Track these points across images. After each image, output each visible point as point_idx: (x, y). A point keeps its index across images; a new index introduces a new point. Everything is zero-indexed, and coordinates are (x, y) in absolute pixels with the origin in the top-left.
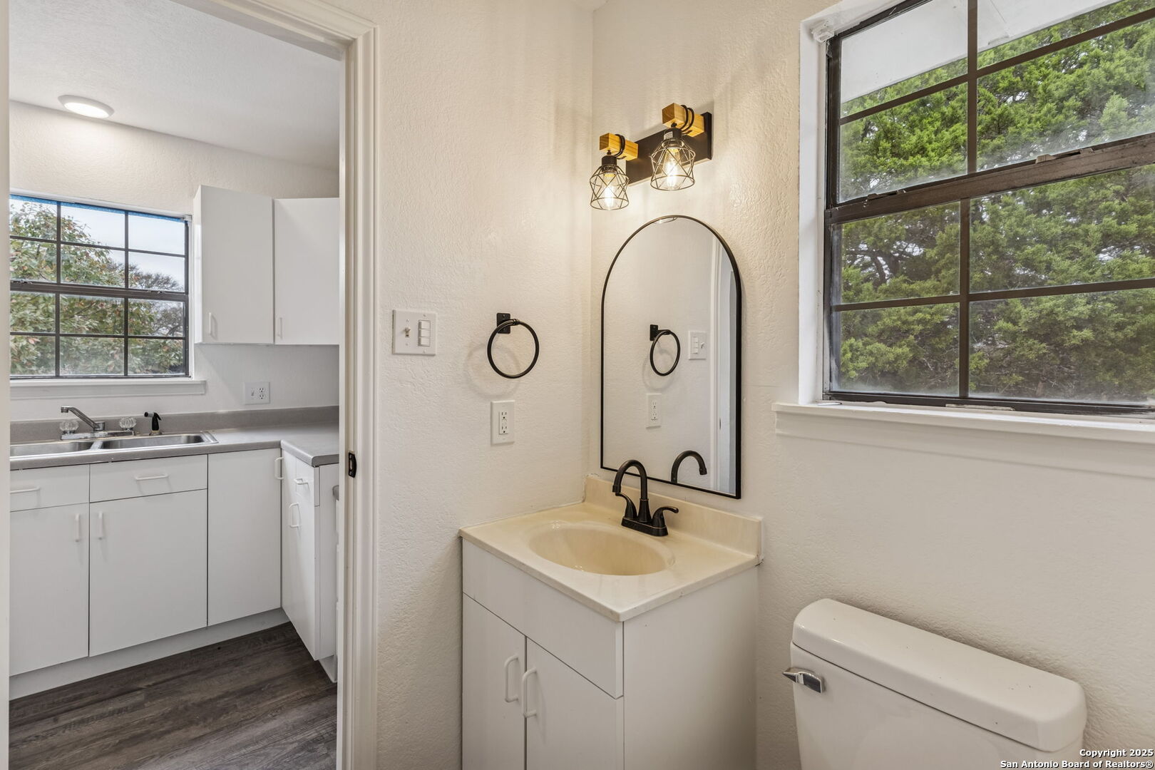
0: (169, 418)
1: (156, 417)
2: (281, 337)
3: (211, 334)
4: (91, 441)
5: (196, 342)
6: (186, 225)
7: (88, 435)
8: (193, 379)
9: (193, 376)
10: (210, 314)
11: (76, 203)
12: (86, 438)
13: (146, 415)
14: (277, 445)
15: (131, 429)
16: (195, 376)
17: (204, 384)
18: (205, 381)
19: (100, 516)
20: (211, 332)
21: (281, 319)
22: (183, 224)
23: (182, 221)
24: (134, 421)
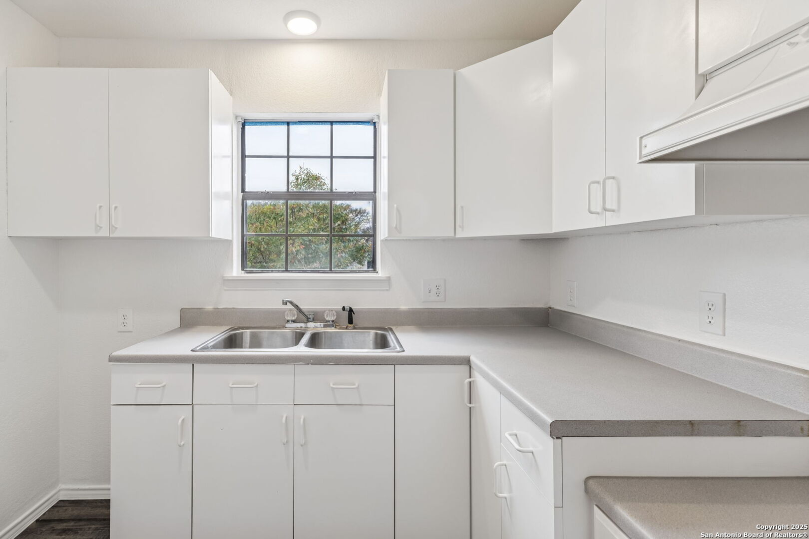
0: (362, 311)
1: (351, 311)
2: (463, 230)
3: (396, 228)
4: (303, 331)
5: (382, 239)
6: (375, 126)
7: (303, 325)
8: (380, 275)
9: (380, 272)
10: (395, 205)
11: (299, 122)
12: (301, 327)
13: (344, 309)
14: (466, 362)
15: (333, 321)
16: (382, 271)
17: (389, 279)
18: (389, 277)
19: (302, 420)
20: (396, 225)
21: (462, 207)
22: (372, 127)
23: (371, 125)
24: (335, 314)
